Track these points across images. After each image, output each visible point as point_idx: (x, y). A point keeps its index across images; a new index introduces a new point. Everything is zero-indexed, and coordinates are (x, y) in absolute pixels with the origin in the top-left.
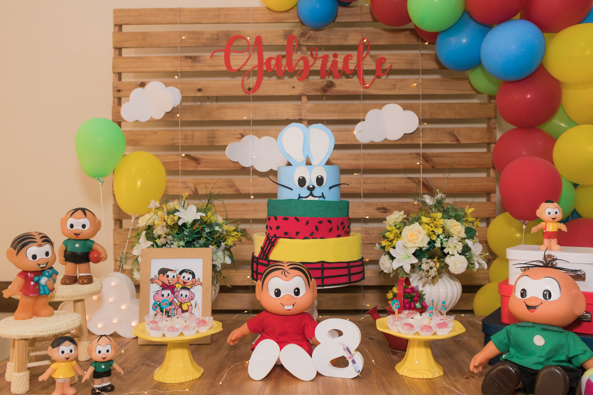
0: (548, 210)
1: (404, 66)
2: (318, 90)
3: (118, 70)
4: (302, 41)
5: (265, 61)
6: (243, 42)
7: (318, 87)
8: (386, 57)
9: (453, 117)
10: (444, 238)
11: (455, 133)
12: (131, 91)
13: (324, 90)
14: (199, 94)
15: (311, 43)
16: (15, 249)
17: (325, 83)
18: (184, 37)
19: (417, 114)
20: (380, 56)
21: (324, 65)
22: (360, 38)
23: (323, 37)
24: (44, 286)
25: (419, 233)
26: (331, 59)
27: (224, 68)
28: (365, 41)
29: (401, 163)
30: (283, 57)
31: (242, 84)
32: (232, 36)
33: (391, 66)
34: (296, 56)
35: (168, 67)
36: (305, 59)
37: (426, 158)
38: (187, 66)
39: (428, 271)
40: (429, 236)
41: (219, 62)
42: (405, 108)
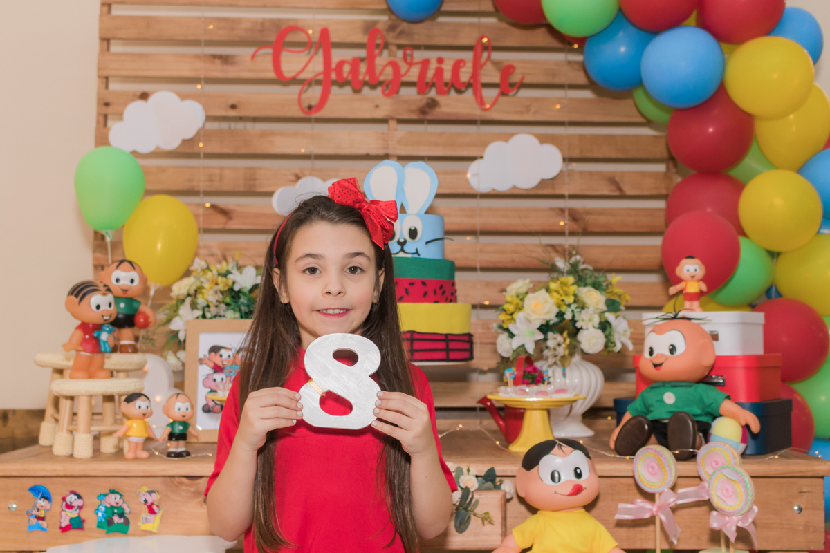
0: (687, 267)
1: (542, 79)
2: (412, 111)
3: (106, 73)
4: (391, 38)
5: (333, 66)
6: (301, 37)
7: (414, 107)
8: (515, 64)
9: (614, 155)
10: (576, 308)
11: (617, 179)
12: (125, 105)
13: (423, 111)
14: (232, 113)
15: (403, 41)
16: (76, 296)
17: (424, 102)
18: (211, 27)
19: (561, 150)
20: (506, 64)
21: (423, 74)
22: (476, 35)
23: (421, 32)
24: (104, 342)
25: (546, 302)
26: (433, 65)
27: (272, 75)
28: (485, 40)
29: (536, 223)
30: (362, 60)
31: (299, 99)
32: (284, 27)
33: (523, 78)
34: (382, 60)
35: (185, 70)
36: (394, 65)
37: (574, 216)
38: (217, 70)
39: (555, 349)
40: (559, 306)
41: (265, 65)
42: (543, 139)
